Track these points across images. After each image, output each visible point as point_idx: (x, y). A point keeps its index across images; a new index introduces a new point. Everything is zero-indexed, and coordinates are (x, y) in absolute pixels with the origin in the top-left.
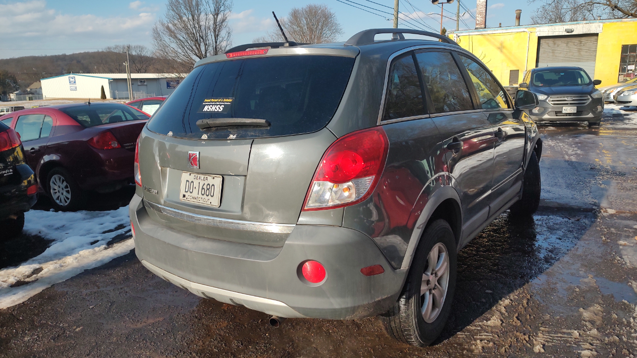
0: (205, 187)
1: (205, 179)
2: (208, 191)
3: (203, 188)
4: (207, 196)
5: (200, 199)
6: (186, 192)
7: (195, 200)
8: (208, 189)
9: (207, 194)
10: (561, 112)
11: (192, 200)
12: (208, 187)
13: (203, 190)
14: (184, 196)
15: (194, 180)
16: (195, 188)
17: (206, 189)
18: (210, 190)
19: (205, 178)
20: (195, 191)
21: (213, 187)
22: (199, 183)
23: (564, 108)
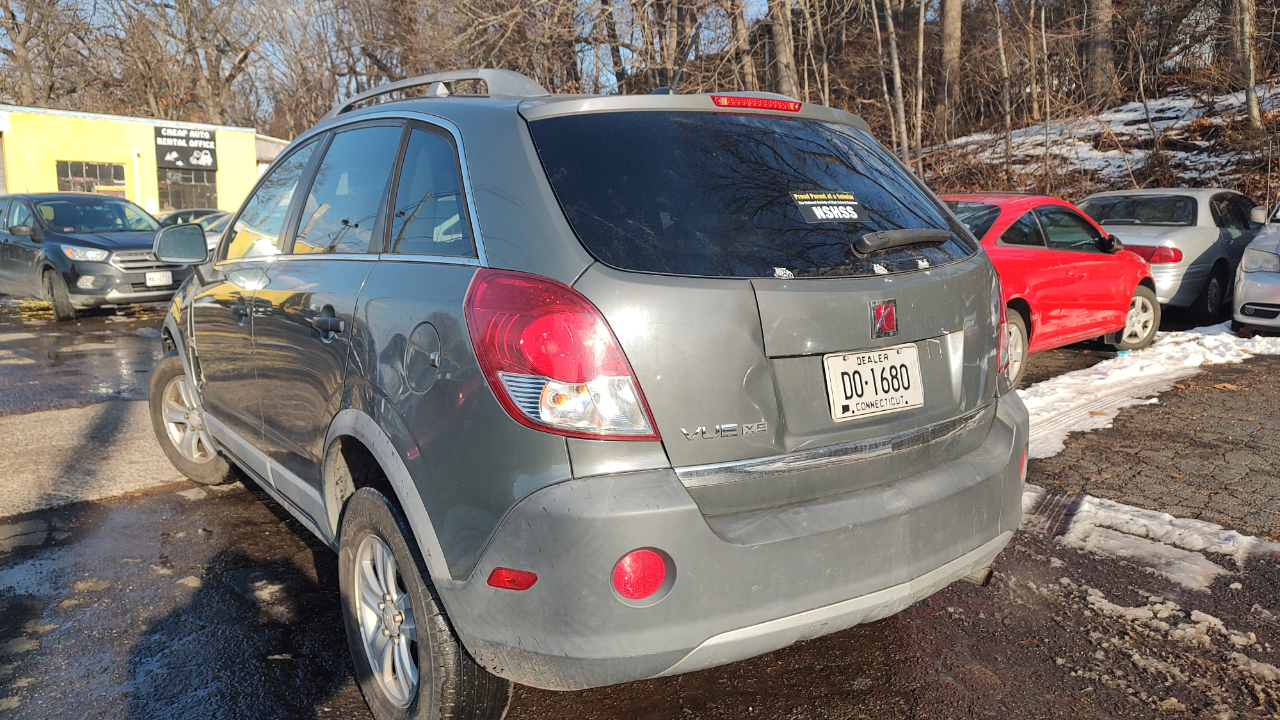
0: (887, 374)
1: (883, 359)
2: (895, 380)
3: (883, 379)
4: (896, 390)
5: (884, 402)
6: (847, 398)
7: (873, 409)
8: (893, 377)
9: (896, 387)
10: (143, 284)
11: (868, 410)
12: (894, 373)
13: (885, 382)
14: (846, 408)
15: (858, 368)
16: (866, 383)
17: (890, 379)
18: (899, 376)
19: (882, 357)
20: (869, 390)
21: (903, 369)
22: (872, 370)
23: (148, 275)
